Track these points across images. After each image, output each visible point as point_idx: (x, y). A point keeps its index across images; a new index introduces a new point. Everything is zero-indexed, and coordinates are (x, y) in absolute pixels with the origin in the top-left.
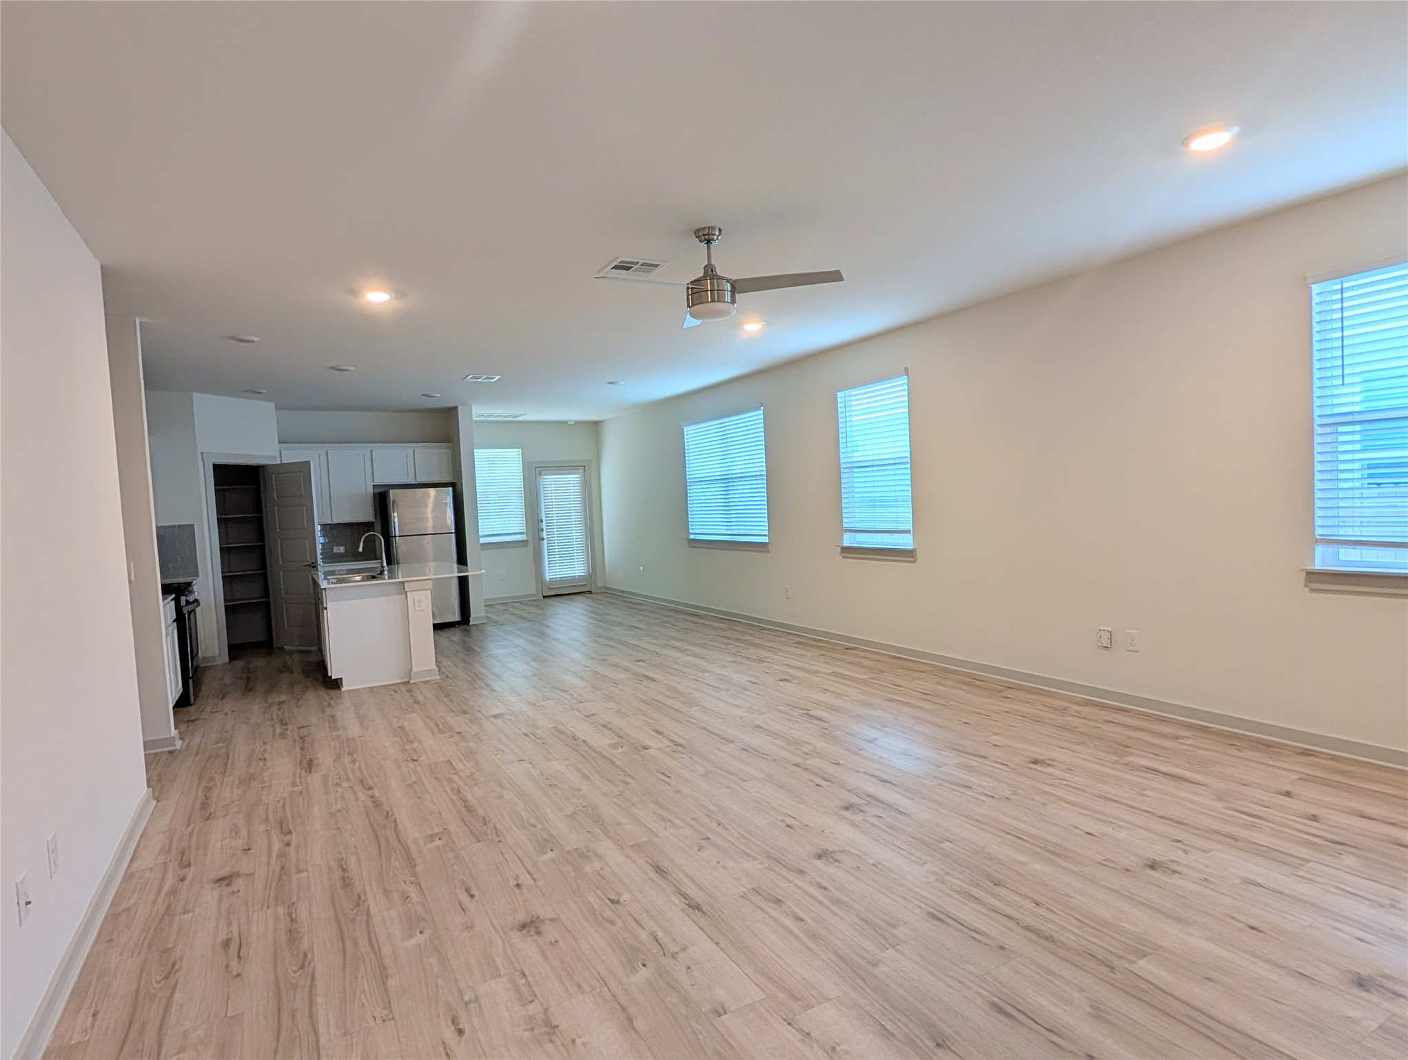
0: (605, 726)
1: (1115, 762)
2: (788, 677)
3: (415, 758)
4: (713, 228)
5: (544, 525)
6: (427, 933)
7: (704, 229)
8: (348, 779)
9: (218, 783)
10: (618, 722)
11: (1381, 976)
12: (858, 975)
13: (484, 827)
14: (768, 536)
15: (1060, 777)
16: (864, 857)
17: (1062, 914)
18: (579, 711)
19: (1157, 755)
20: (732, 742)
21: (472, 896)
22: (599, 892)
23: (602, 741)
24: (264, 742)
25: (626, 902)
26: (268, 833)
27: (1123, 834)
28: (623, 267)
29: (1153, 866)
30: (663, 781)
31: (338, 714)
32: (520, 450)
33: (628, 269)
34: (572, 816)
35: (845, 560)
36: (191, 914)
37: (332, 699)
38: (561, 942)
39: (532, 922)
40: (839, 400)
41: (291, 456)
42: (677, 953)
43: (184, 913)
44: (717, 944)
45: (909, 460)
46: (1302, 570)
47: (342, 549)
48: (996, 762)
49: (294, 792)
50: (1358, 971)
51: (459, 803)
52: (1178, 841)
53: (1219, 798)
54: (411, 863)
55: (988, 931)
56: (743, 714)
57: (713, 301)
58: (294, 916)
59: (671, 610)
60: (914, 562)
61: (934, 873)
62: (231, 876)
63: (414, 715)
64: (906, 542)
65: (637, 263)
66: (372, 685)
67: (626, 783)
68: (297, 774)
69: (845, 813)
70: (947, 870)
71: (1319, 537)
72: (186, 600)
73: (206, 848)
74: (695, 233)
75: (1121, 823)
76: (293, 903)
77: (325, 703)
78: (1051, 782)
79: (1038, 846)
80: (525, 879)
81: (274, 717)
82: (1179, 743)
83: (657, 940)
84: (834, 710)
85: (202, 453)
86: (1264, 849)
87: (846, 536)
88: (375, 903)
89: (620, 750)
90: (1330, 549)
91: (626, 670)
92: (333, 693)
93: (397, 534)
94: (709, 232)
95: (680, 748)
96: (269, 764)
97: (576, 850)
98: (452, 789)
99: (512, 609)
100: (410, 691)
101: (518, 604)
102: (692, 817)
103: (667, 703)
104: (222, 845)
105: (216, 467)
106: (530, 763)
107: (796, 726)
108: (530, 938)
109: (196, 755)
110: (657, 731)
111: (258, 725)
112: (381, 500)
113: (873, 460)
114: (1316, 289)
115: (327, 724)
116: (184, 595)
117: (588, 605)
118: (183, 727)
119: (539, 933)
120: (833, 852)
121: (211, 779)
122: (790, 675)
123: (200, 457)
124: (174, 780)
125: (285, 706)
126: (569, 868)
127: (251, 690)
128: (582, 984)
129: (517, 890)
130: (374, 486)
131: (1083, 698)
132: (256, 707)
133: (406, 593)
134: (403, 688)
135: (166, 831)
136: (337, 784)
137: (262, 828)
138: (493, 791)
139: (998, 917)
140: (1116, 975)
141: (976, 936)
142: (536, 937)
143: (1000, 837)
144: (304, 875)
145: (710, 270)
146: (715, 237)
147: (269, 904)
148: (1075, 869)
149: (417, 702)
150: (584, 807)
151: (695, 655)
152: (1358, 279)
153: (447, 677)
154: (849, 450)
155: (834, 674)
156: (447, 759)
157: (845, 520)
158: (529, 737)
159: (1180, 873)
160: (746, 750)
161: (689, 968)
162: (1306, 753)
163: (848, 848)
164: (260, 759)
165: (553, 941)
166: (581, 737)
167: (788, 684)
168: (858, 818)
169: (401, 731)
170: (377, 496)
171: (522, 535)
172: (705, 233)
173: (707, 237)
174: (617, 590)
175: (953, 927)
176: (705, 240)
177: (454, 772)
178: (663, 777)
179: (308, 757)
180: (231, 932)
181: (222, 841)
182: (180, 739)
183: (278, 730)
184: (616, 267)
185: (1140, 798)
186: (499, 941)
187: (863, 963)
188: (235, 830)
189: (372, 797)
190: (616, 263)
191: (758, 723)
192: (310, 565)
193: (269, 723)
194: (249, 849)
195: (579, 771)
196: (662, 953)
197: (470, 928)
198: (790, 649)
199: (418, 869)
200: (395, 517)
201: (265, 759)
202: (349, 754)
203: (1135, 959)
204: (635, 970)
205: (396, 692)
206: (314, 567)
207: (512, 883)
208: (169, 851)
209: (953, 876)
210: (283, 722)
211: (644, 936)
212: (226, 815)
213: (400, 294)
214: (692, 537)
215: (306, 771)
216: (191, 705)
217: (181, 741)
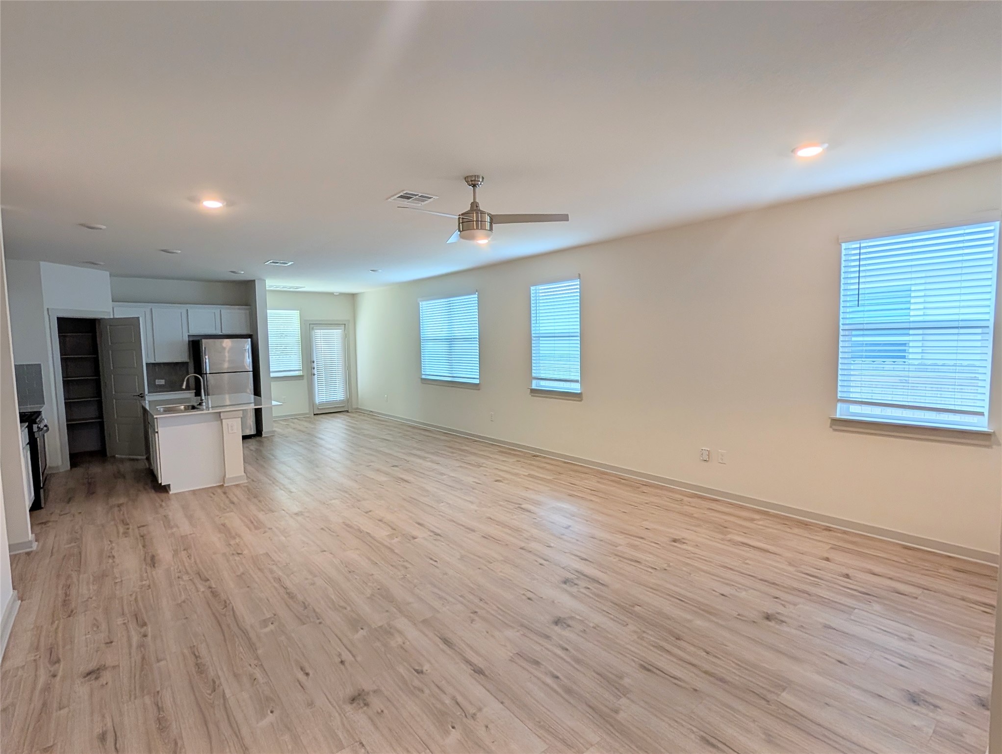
0: (380, 520)
1: (723, 540)
2: (499, 479)
3: (239, 552)
4: (478, 176)
5: (315, 365)
6: (277, 712)
7: (471, 176)
8: (187, 573)
9: (75, 580)
10: (389, 517)
11: (923, 693)
12: (607, 721)
13: (306, 611)
14: (479, 379)
15: (693, 552)
16: (586, 622)
17: (723, 659)
18: (359, 508)
19: (745, 533)
20: (473, 531)
21: (307, 674)
22: (405, 664)
23: (382, 533)
24: (110, 541)
25: (428, 671)
26: (126, 627)
27: (743, 594)
28: (406, 197)
29: (768, 617)
30: (433, 565)
31: (170, 514)
32: (299, 311)
33: (409, 198)
34: (371, 598)
35: (533, 398)
36: (66, 710)
37: (162, 501)
38: (386, 711)
39: (359, 695)
40: (532, 292)
41: (122, 312)
42: (475, 714)
43: (60, 709)
44: (502, 703)
45: (579, 334)
46: (830, 418)
47: (162, 382)
48: (652, 542)
49: (143, 586)
50: (909, 689)
51: (282, 591)
52: (777, 598)
53: (790, 564)
54: (252, 647)
55: (683, 677)
56: (477, 508)
57: (477, 228)
58: (160, 705)
59: (409, 426)
60: (581, 401)
61: (635, 632)
62: (98, 669)
63: (232, 514)
64: (576, 388)
65: (418, 195)
66: (194, 489)
67: (406, 568)
68: (143, 570)
69: (564, 586)
70: (644, 630)
71: (839, 398)
72: (38, 427)
73: (72, 642)
74: (465, 178)
75: (740, 586)
76: (158, 692)
77: (157, 504)
78: (688, 555)
79: (695, 606)
80: (346, 656)
81: (116, 518)
82: (755, 524)
83: (458, 703)
84: (535, 503)
85: (48, 309)
86: (826, 601)
87: (534, 382)
88: (229, 688)
89: (396, 540)
90: (845, 406)
91: (387, 474)
92: (163, 495)
93: (208, 372)
94: (475, 179)
95: (439, 537)
96: (117, 561)
97: (381, 627)
98: (274, 578)
99: (292, 424)
100: (225, 493)
101: (296, 420)
102: (460, 595)
103: (421, 501)
104: (86, 639)
105: (59, 319)
106: (331, 553)
107: (515, 517)
108: (360, 711)
109: (51, 556)
110: (419, 524)
111: (103, 526)
112: (195, 346)
113: (554, 333)
114: (844, 246)
115: (162, 522)
116: (36, 423)
117: (348, 422)
118: (37, 529)
119: (366, 705)
120: (564, 619)
121: (69, 577)
122: (502, 477)
123: (46, 312)
124: (35, 580)
125: (124, 509)
126: (378, 644)
127: (93, 493)
128: (409, 749)
129: (342, 667)
130: (188, 335)
131: (689, 492)
132: (99, 509)
133: (221, 420)
134: (219, 491)
135: (33, 628)
136: (179, 577)
137: (120, 621)
138: (307, 579)
139: (685, 665)
140: (771, 706)
141: (676, 681)
142: (365, 708)
143: (670, 600)
144: (163, 663)
145: (474, 206)
146: (480, 183)
147: (135, 694)
148: (723, 623)
149: (233, 503)
150: (379, 589)
151: (432, 461)
152: (869, 242)
153: (253, 481)
154: (537, 325)
155: (530, 476)
156: (265, 552)
157: (533, 371)
158: (325, 531)
159: (786, 623)
160: (485, 538)
161: (487, 727)
162: (828, 529)
163: (573, 615)
164: (109, 557)
165: (380, 711)
166: (365, 530)
167: (501, 483)
168: (574, 590)
169: (223, 527)
170: (191, 343)
171: (299, 372)
172: (472, 179)
173: (473, 182)
174: (367, 411)
175: (657, 675)
176: (472, 184)
177: (273, 562)
178: (431, 562)
179: (150, 554)
180: (105, 725)
181: (86, 635)
182: (36, 541)
183: (121, 530)
184: (401, 197)
185: (746, 566)
186: (337, 714)
187: (607, 711)
188: (96, 625)
189: (210, 587)
190: (402, 194)
191: (488, 515)
192: (139, 396)
193: (112, 523)
194: (111, 642)
195: (369, 559)
196: (463, 715)
197: (311, 704)
198: (496, 456)
199: (260, 652)
200: (207, 360)
201: (114, 557)
202: (185, 550)
203: (779, 693)
204: (447, 733)
205: (214, 494)
206: (142, 397)
207: (338, 660)
208: (37, 648)
209: (648, 634)
210: (125, 523)
211: (448, 701)
212: (86, 611)
213: (230, 203)
214: (423, 377)
215: (151, 567)
216: (42, 508)
217: (37, 543)
